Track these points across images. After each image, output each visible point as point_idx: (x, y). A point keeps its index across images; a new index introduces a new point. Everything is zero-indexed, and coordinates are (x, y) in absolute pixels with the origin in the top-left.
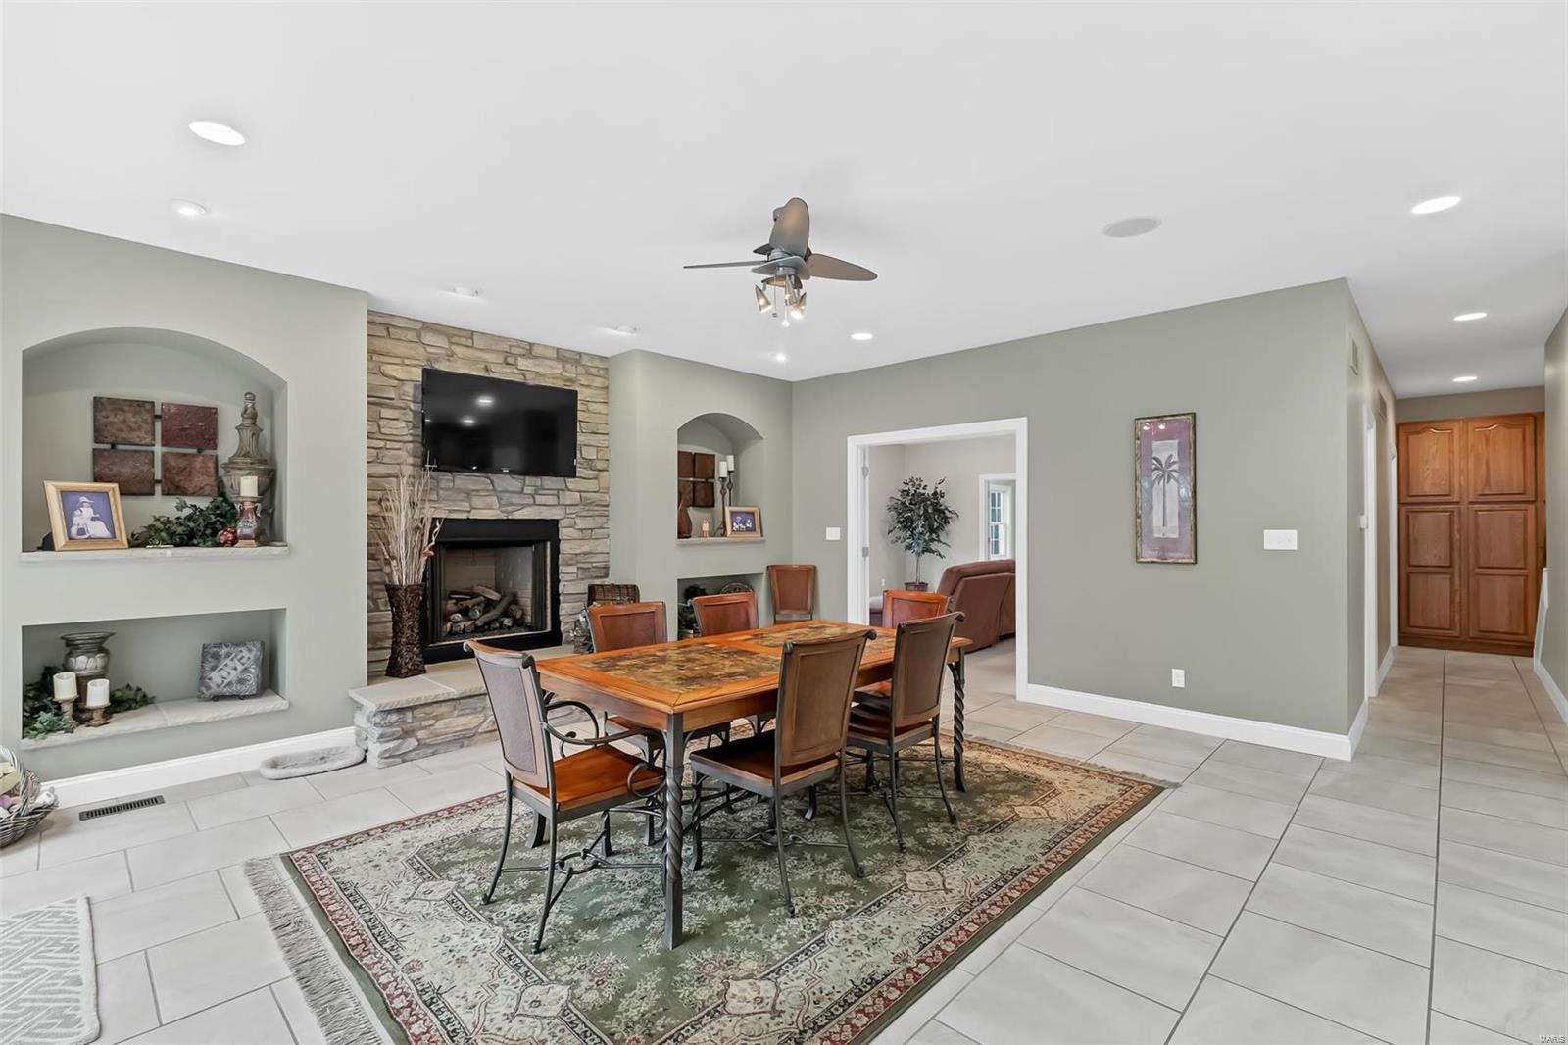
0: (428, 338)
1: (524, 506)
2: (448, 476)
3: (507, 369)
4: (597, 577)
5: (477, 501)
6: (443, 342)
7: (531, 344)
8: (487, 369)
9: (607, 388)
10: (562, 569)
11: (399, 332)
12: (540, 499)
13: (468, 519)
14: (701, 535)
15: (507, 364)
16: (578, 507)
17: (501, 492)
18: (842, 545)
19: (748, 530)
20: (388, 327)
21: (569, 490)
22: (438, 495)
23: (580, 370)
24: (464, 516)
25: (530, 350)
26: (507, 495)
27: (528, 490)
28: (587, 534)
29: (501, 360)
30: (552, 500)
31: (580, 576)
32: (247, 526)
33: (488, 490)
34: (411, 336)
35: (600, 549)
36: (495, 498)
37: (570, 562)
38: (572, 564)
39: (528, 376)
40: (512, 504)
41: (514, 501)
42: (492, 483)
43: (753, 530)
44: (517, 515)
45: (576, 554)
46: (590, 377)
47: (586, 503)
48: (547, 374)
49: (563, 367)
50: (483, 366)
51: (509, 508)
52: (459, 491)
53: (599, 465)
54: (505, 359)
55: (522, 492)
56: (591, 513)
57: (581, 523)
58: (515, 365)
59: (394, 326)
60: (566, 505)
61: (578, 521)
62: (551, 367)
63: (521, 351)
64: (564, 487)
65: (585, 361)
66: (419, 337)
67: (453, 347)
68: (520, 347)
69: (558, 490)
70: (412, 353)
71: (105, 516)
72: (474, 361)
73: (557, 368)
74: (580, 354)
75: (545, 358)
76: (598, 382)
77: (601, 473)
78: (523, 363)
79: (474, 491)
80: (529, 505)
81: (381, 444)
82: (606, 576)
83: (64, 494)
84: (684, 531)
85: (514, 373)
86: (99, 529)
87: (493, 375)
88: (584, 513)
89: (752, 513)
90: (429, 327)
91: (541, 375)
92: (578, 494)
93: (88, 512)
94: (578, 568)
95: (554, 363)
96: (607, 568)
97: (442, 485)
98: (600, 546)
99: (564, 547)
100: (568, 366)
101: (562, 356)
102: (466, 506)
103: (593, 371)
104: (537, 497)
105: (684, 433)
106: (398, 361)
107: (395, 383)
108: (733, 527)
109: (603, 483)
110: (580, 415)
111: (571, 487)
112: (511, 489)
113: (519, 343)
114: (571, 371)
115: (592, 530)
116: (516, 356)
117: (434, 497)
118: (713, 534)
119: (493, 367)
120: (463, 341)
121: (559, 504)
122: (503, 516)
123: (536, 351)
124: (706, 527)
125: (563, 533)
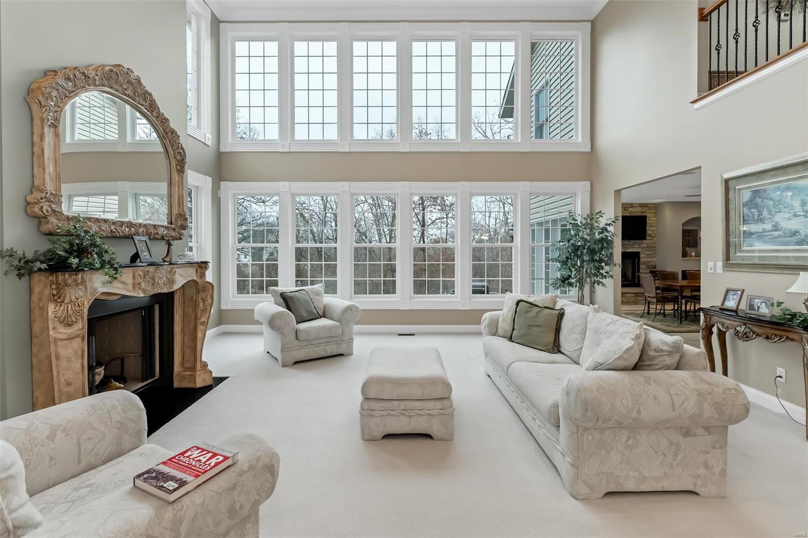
4: (652, 269)
9: (656, 212)
10: (641, 266)
12: (634, 246)
14: (691, 256)
16: (646, 248)
21: (644, 243)
23: (647, 208)
27: (631, 244)
28: (649, 256)
30: (638, 246)
31: (647, 268)
35: (653, 260)
37: (643, 264)
39: (631, 213)
44: (628, 251)
45: (645, 262)
46: (650, 210)
47: (649, 247)
53: (653, 235)
56: (650, 250)
57: (647, 253)
58: (627, 210)
60: (642, 248)
64: (642, 242)
65: (649, 206)
69: (640, 243)
73: (640, 209)
74: (647, 204)
75: (636, 207)
76: (653, 211)
77: (654, 238)
78: (630, 210)
82: (656, 268)
84: (685, 255)
88: (648, 250)
91: (635, 212)
92: (646, 244)
94: (646, 265)
96: (655, 266)
99: (641, 260)
100: (643, 208)
101: (642, 205)
103: (652, 208)
105: (684, 225)
109: (655, 241)
110: (647, 222)
114: (644, 209)
115: (651, 255)
116: (627, 208)
118: (696, 256)
121: (640, 248)
123: (634, 205)
124: (693, 254)
125: (642, 255)
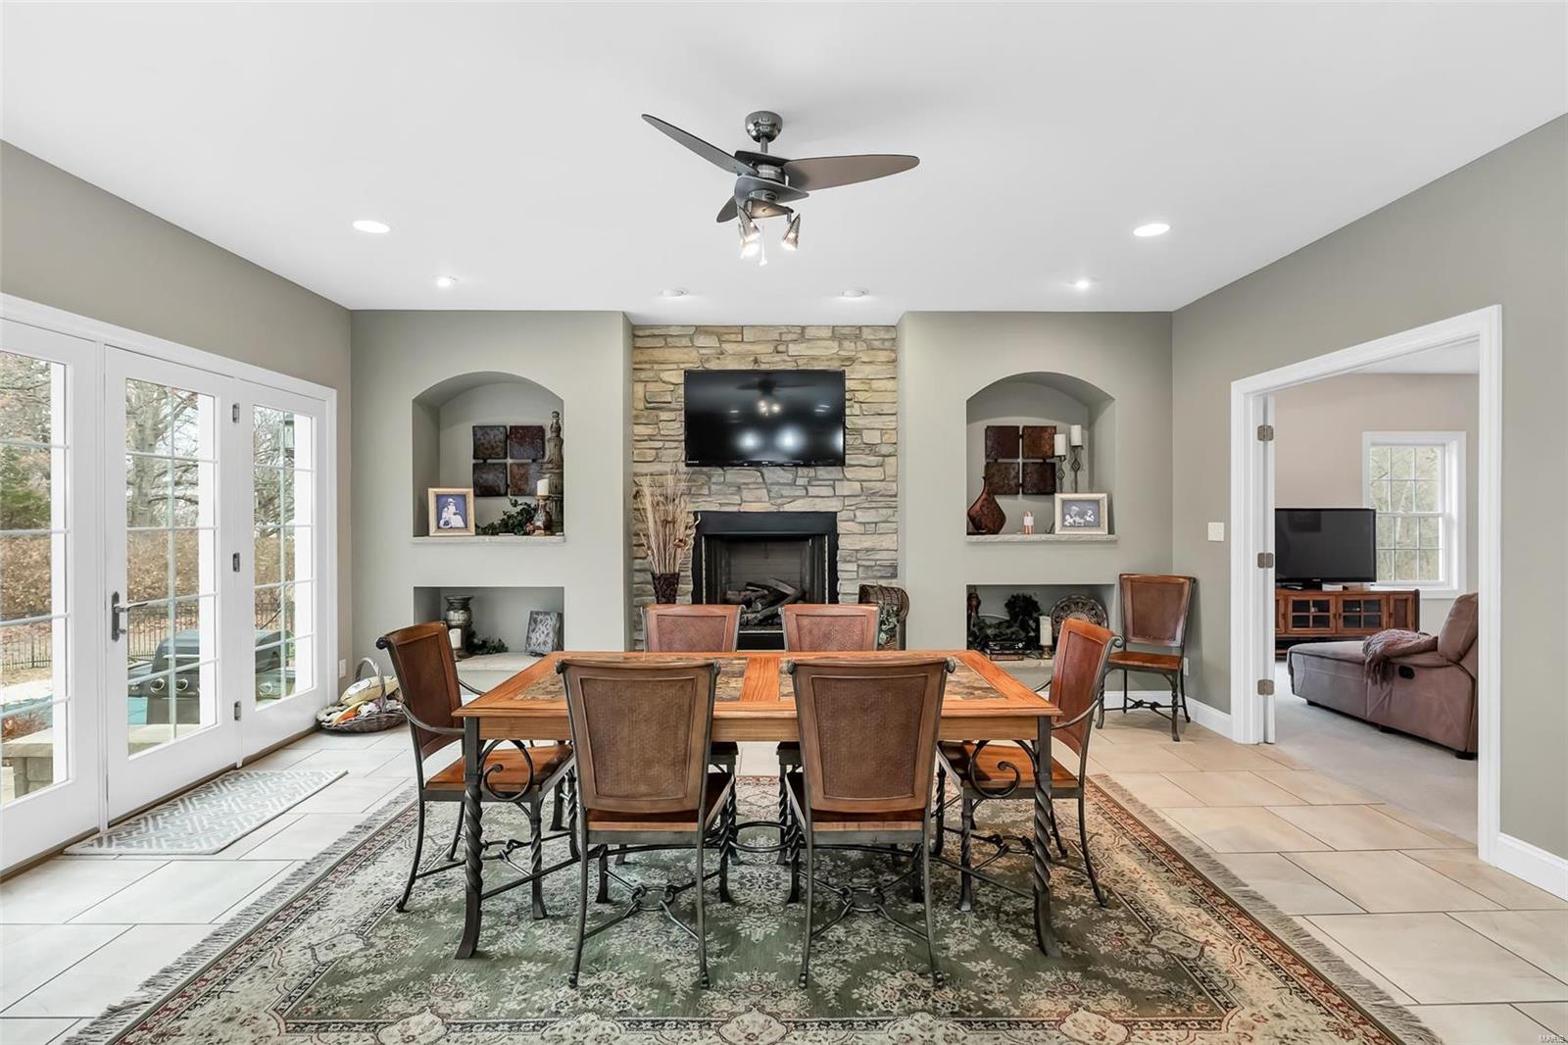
0: (700, 341)
1: (795, 498)
2: (720, 471)
3: (778, 358)
4: (882, 577)
5: (746, 494)
6: (712, 342)
7: (803, 328)
8: (756, 361)
9: (894, 361)
10: (840, 566)
11: (675, 339)
12: (812, 491)
13: (740, 512)
14: (1023, 530)
15: (778, 352)
16: (858, 498)
17: (772, 484)
18: (1225, 546)
19: (1087, 525)
20: (665, 337)
21: (849, 480)
22: (709, 488)
23: (861, 346)
24: (735, 509)
25: (802, 333)
26: (776, 488)
27: (800, 481)
28: (871, 528)
29: (770, 348)
30: (826, 491)
31: (861, 575)
32: (540, 520)
33: (758, 483)
34: (685, 342)
35: (885, 545)
36: (765, 491)
37: (848, 558)
38: (850, 561)
39: (800, 362)
40: (782, 496)
41: (785, 493)
42: (762, 475)
43: (1097, 524)
44: (788, 508)
45: (857, 551)
46: (871, 352)
47: (867, 494)
48: (820, 355)
49: (840, 345)
50: (752, 358)
51: (779, 501)
52: (730, 485)
53: (885, 450)
54: (776, 348)
55: (794, 483)
56: (874, 505)
57: (861, 516)
58: (786, 352)
59: (671, 336)
60: (844, 497)
61: (858, 513)
62: (826, 348)
63: (794, 337)
64: (841, 476)
65: (867, 334)
66: (692, 341)
67: (724, 346)
68: (790, 332)
69: (834, 480)
70: (686, 357)
71: (463, 513)
72: (742, 356)
73: (833, 348)
74: (860, 328)
75: (818, 339)
76: (883, 356)
77: (886, 459)
78: (793, 349)
79: (744, 484)
80: (803, 497)
81: (659, 444)
82: (894, 576)
83: (438, 497)
84: (984, 521)
85: (785, 361)
86: (457, 521)
87: (763, 367)
88: (866, 505)
89: (1097, 502)
90: (701, 330)
91: (814, 358)
92: (858, 483)
93: (452, 509)
94: (859, 566)
95: (831, 342)
96: (894, 567)
97: (714, 480)
98: (887, 542)
99: (842, 542)
100: (846, 344)
101: (839, 334)
102: (736, 499)
103: (877, 344)
104: (809, 488)
106: (675, 366)
107: (672, 387)
108: (1064, 520)
109: (890, 470)
111: (848, 476)
112: (782, 481)
113: (789, 328)
114: (848, 349)
115: (876, 523)
116: (787, 343)
117: (706, 492)
118: (1036, 530)
119: (762, 358)
120: (733, 337)
121: (835, 495)
122: (774, 509)
123: (809, 333)
124: (1029, 521)
125: (842, 527)
